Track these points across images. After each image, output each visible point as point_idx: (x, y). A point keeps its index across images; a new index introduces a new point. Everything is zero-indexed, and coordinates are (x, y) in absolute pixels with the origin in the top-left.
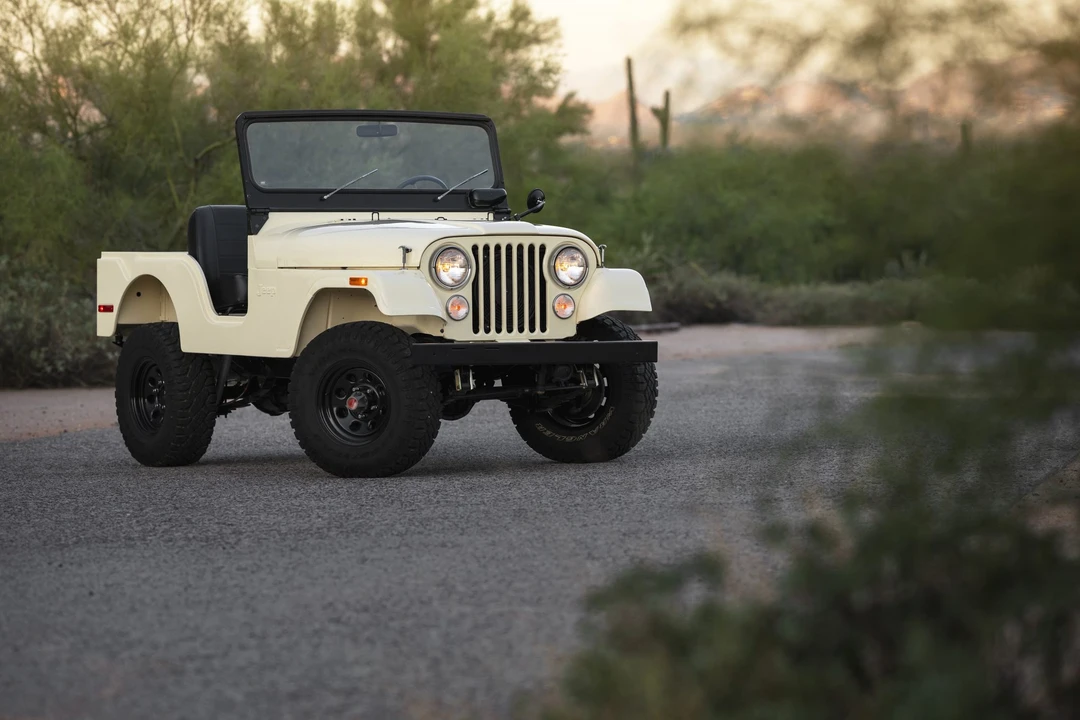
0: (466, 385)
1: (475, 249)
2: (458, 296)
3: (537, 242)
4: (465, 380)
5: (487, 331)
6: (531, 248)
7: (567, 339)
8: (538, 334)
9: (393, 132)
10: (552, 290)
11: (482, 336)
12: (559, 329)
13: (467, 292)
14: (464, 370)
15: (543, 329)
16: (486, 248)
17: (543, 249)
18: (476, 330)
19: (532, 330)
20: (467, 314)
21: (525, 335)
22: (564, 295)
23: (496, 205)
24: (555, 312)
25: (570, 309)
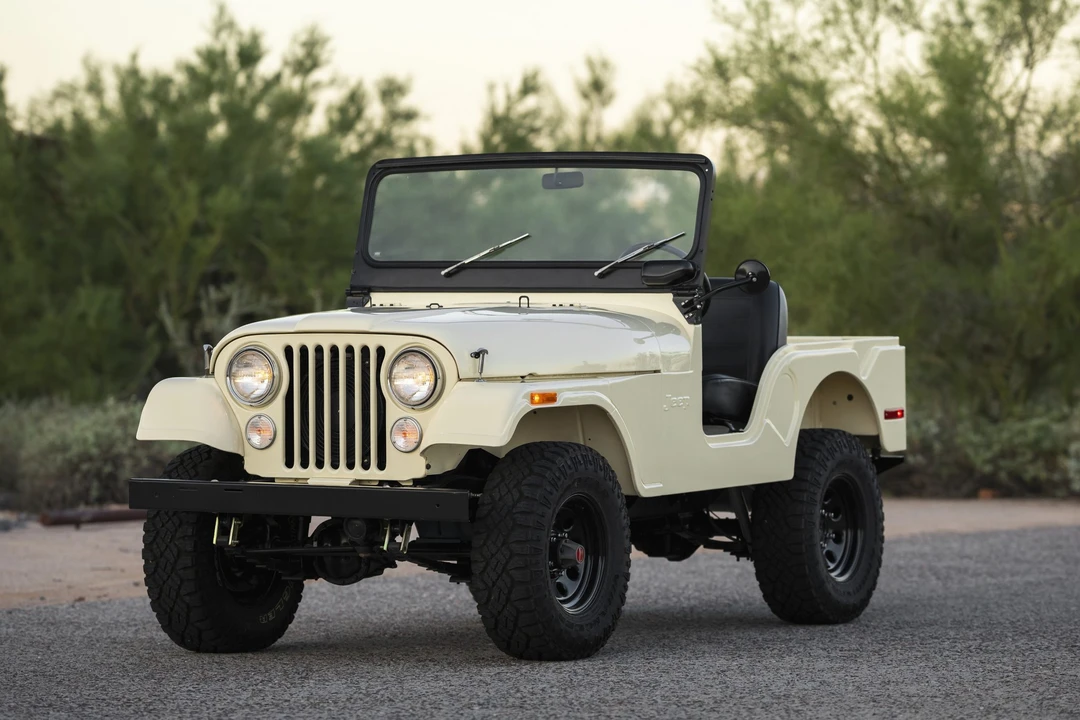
0: (224, 539)
1: (288, 351)
2: (260, 416)
3: (373, 343)
4: (224, 531)
5: (305, 464)
6: (365, 351)
7: (413, 482)
8: (374, 474)
9: (576, 181)
10: (393, 412)
11: (297, 471)
12: (405, 467)
13: (277, 409)
14: (227, 517)
15: (382, 465)
16: (304, 350)
17: (381, 351)
18: (289, 463)
19: (366, 466)
20: (273, 441)
21: (358, 473)
22: (405, 418)
23: (679, 281)
24: (394, 443)
25: (413, 438)
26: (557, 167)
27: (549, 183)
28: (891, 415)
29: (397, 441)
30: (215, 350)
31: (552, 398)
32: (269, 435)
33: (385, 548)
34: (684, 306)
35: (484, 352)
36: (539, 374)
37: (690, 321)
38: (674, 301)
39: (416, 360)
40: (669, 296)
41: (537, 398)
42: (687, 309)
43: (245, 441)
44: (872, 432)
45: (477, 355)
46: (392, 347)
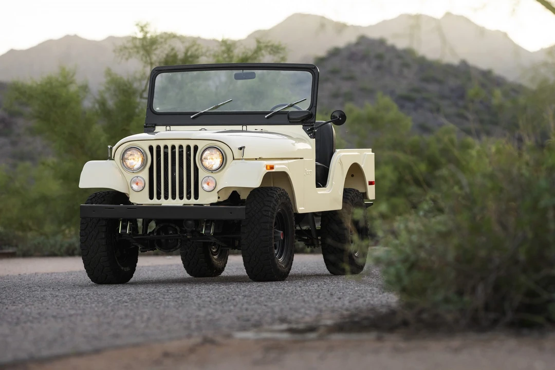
0: (124, 231)
1: (151, 148)
2: (137, 177)
3: (192, 144)
4: (124, 227)
5: (159, 198)
6: (188, 147)
7: (212, 204)
8: (193, 201)
9: (252, 76)
10: (202, 174)
11: (155, 201)
12: (207, 197)
13: (145, 174)
14: (125, 221)
15: (196, 197)
16: (158, 147)
17: (196, 148)
18: (151, 197)
19: (189, 198)
20: (144, 188)
21: (185, 201)
22: (208, 177)
23: (306, 120)
24: (203, 187)
25: (212, 185)
26: (243, 70)
27: (237, 77)
28: (371, 183)
29: (204, 186)
30: (114, 148)
31: (272, 168)
32: (141, 185)
33: (203, 233)
34: (308, 131)
35: (244, 147)
36: (263, 157)
37: (311, 137)
38: (303, 128)
39: (214, 151)
40: (302, 126)
41: (268, 167)
42: (309, 132)
43: (130, 188)
44: (364, 191)
45: (241, 149)
46: (201, 145)
